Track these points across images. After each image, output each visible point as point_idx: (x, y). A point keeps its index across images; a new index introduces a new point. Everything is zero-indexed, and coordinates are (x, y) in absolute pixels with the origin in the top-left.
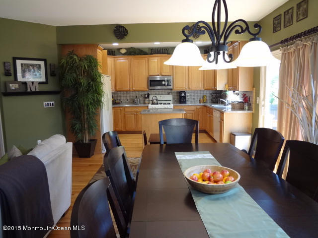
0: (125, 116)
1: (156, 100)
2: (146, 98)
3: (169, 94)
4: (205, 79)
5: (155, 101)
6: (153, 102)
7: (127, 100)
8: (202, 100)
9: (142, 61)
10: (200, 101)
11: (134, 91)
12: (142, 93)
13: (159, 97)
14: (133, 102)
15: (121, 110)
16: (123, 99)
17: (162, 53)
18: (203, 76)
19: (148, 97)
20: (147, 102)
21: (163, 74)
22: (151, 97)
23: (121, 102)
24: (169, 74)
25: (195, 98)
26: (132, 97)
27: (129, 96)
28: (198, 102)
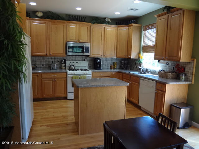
0: (42, 82)
2: (63, 64)
3: (84, 61)
5: (72, 67)
6: (70, 67)
7: (43, 65)
8: (112, 66)
11: (51, 56)
12: (58, 59)
13: (75, 63)
14: (50, 67)
15: (37, 76)
16: (38, 64)
17: (80, 21)
19: (65, 63)
20: (63, 67)
21: (81, 41)
22: (68, 63)
23: (37, 67)
24: (87, 42)
25: (107, 64)
26: (48, 62)
27: (45, 61)
28: (109, 68)
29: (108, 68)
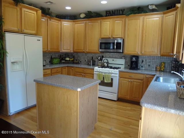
1: (107, 63)
2: (99, 60)
4: (163, 42)
7: (85, 61)
8: (158, 67)
9: (96, 24)
10: (156, 68)
12: (97, 56)
13: (110, 61)
16: (82, 60)
18: (159, 39)
21: (115, 36)
23: (81, 62)
25: (151, 64)
26: (89, 58)
27: (87, 57)
28: (155, 69)
29: (153, 69)
